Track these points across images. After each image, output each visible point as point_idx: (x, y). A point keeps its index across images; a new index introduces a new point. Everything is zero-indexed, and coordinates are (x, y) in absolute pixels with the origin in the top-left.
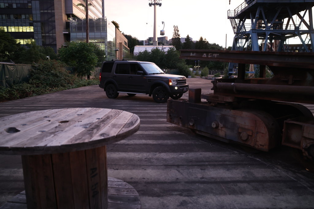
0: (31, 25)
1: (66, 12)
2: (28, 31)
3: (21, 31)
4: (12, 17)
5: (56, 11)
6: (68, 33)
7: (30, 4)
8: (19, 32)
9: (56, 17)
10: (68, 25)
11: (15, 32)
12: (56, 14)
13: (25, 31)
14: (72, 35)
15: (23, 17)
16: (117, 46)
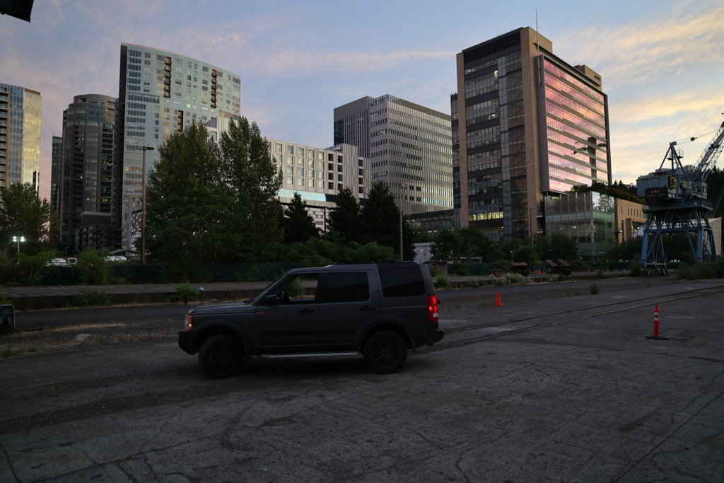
0: (500, 210)
1: (541, 189)
2: (497, 217)
3: (490, 218)
4: (482, 203)
5: (529, 192)
6: (541, 216)
7: (500, 187)
8: (488, 220)
9: (529, 198)
10: (542, 206)
11: (484, 220)
12: (528, 194)
13: (494, 218)
14: (548, 218)
15: (493, 201)
16: (620, 226)
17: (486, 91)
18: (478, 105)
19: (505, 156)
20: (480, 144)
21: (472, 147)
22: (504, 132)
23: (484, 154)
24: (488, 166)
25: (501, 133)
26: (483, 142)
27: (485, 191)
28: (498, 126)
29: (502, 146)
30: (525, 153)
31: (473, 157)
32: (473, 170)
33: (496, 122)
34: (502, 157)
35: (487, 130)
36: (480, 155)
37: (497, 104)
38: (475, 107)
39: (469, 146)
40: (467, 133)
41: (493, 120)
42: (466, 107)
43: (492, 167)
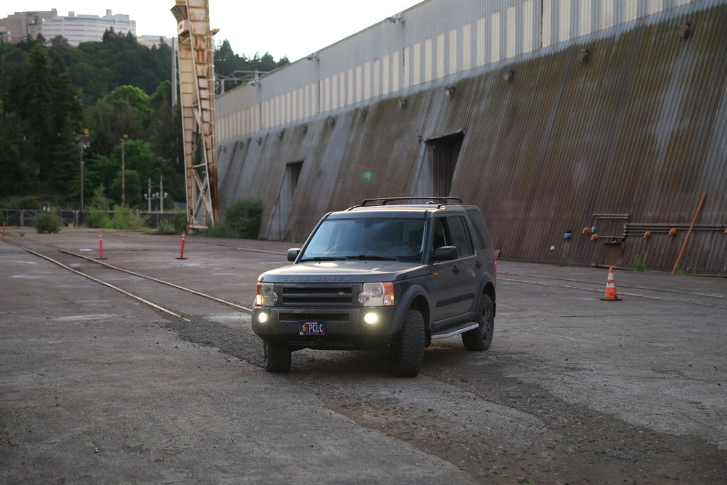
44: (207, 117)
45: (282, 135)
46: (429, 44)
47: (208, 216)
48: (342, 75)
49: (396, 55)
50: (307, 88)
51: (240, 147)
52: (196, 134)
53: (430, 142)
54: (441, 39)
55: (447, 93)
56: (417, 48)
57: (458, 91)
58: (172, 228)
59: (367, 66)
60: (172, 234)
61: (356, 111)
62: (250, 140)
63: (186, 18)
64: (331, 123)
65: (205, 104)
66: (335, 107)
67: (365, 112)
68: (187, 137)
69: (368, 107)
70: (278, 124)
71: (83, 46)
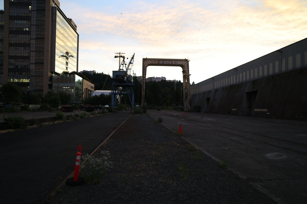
1: (51, 70)
2: (26, 81)
4: (17, 73)
5: (45, 70)
6: (51, 83)
8: (20, 82)
9: (44, 74)
11: (18, 82)
12: (44, 72)
15: (24, 73)
16: (84, 91)
17: (23, 15)
18: (18, 21)
19: (33, 51)
20: (17, 42)
21: (13, 42)
22: (33, 39)
23: (20, 48)
24: (22, 55)
25: (31, 39)
26: (20, 41)
27: (19, 67)
28: (30, 35)
29: (31, 46)
30: (44, 51)
31: (13, 48)
32: (12, 55)
33: (28, 33)
34: (31, 51)
35: (23, 36)
36: (17, 48)
37: (29, 23)
38: (15, 21)
39: (10, 42)
40: (9, 34)
41: (26, 31)
42: (9, 20)
43: (24, 55)
44: (189, 90)
45: (204, 93)
46: (244, 73)
47: (188, 108)
48: (220, 81)
49: (235, 76)
50: (210, 84)
51: (194, 96)
52: (186, 93)
53: (247, 93)
54: (248, 72)
55: (252, 82)
56: (241, 74)
57: (254, 82)
58: (180, 110)
59: (227, 79)
60: (180, 111)
61: (224, 88)
62: (196, 94)
63: (185, 73)
64: (217, 90)
65: (189, 88)
66: (218, 87)
67: (226, 88)
68: (184, 94)
69: (227, 87)
70: (203, 91)
71: (158, 82)
